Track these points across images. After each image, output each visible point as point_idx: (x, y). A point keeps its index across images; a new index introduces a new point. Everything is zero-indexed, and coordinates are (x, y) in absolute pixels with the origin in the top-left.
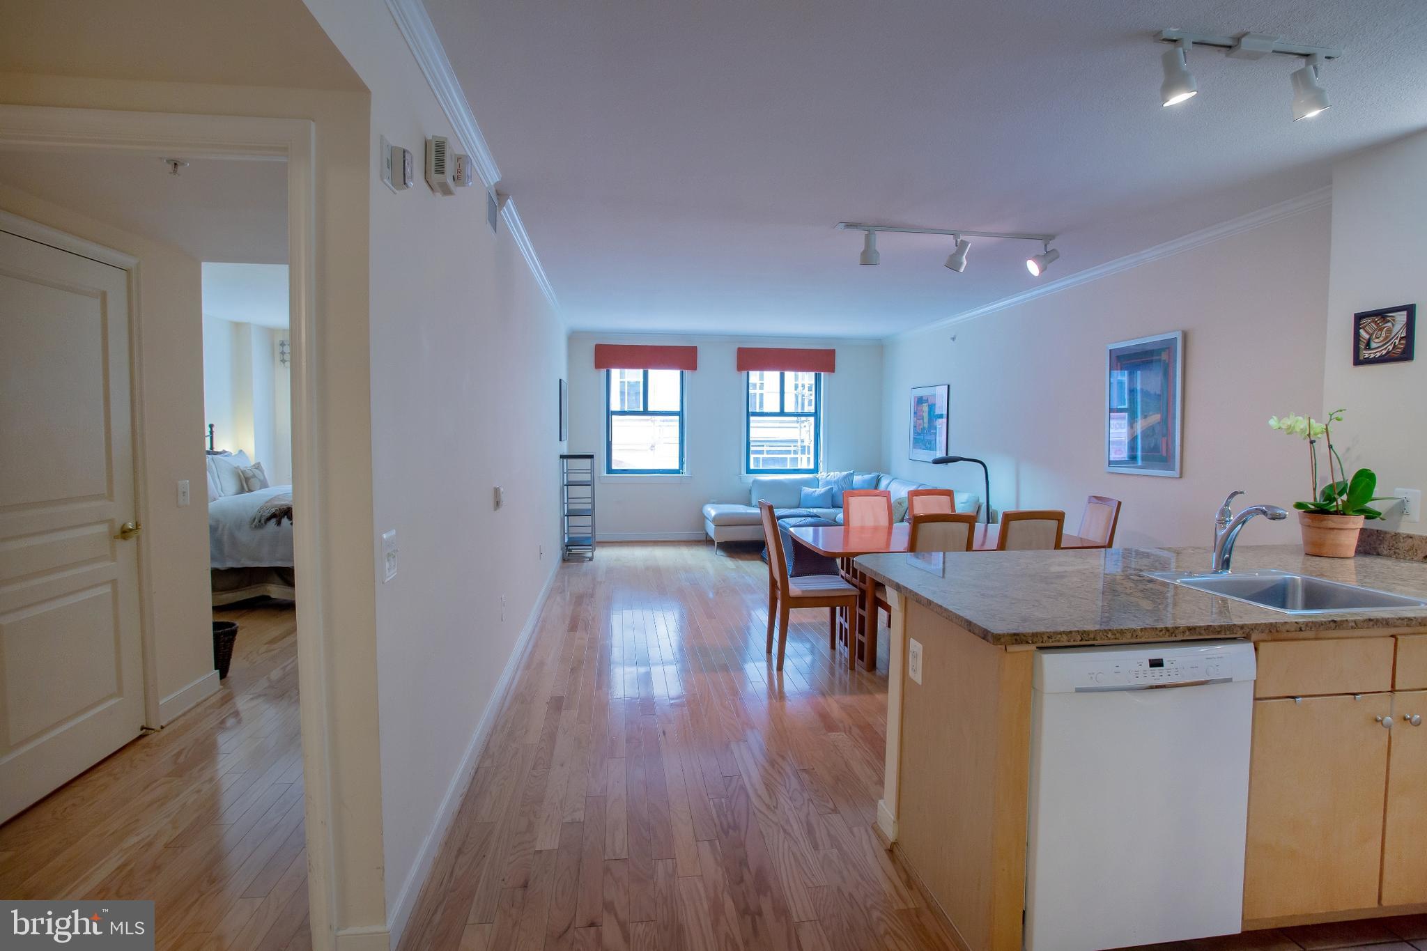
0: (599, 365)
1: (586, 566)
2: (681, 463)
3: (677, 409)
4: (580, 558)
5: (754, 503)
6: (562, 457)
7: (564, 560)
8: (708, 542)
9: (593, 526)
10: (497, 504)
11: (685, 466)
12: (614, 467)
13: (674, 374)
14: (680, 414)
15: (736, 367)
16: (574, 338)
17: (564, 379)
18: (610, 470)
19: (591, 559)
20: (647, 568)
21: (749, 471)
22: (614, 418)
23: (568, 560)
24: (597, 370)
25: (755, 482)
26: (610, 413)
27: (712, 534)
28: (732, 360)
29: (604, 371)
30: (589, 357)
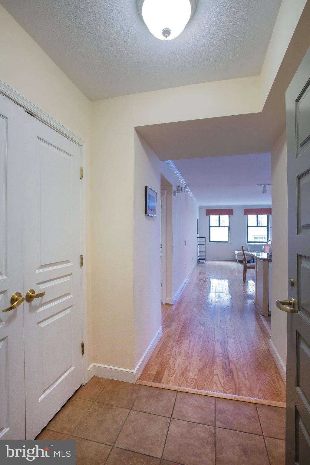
0: (207, 215)
1: (203, 264)
2: (229, 240)
3: (228, 225)
4: (202, 263)
5: (249, 250)
6: (198, 238)
7: (198, 263)
8: (236, 261)
9: (205, 255)
10: (185, 244)
11: (230, 240)
12: (211, 241)
13: (227, 216)
14: (229, 227)
15: (243, 214)
16: (200, 208)
17: (198, 219)
18: (210, 241)
19: (205, 263)
20: (218, 265)
21: (248, 242)
22: (211, 228)
23: (199, 263)
24: (206, 216)
25: (249, 245)
26: (210, 227)
27: (236, 258)
28: (242, 212)
29: (208, 216)
30: (204, 212)
